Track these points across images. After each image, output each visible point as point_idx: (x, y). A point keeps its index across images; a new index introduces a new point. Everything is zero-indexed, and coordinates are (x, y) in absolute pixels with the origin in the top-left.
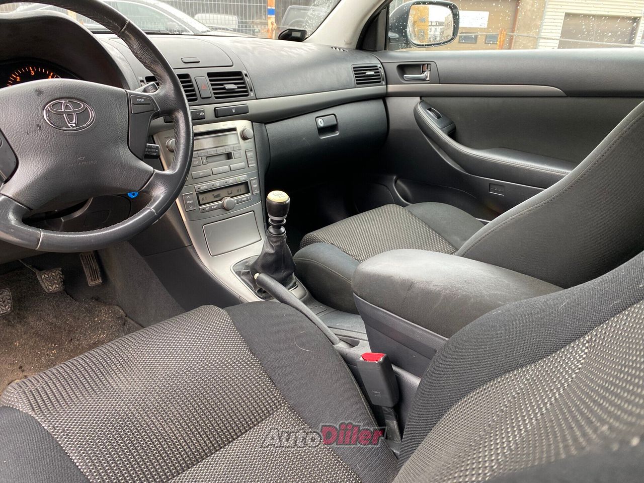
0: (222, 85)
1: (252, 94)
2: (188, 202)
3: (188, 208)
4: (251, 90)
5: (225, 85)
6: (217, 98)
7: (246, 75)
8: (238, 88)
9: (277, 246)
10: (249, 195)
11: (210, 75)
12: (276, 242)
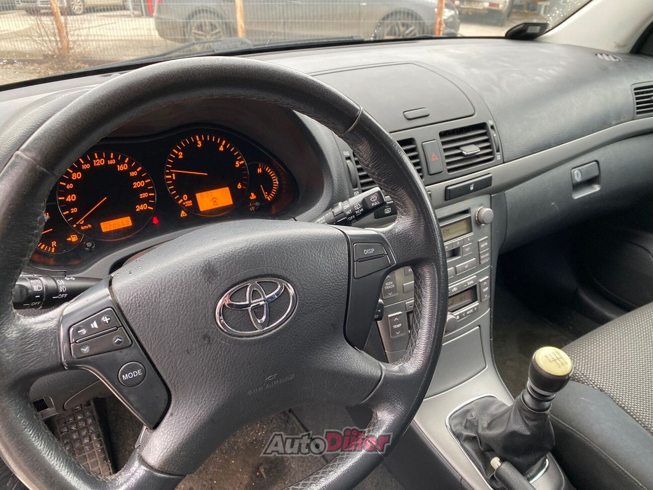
0: (458, 148)
1: (498, 157)
2: (395, 327)
3: (394, 334)
4: (498, 151)
5: (462, 148)
6: (449, 170)
7: (492, 127)
8: (482, 149)
9: (535, 426)
10: (476, 304)
11: (443, 134)
12: (532, 420)
